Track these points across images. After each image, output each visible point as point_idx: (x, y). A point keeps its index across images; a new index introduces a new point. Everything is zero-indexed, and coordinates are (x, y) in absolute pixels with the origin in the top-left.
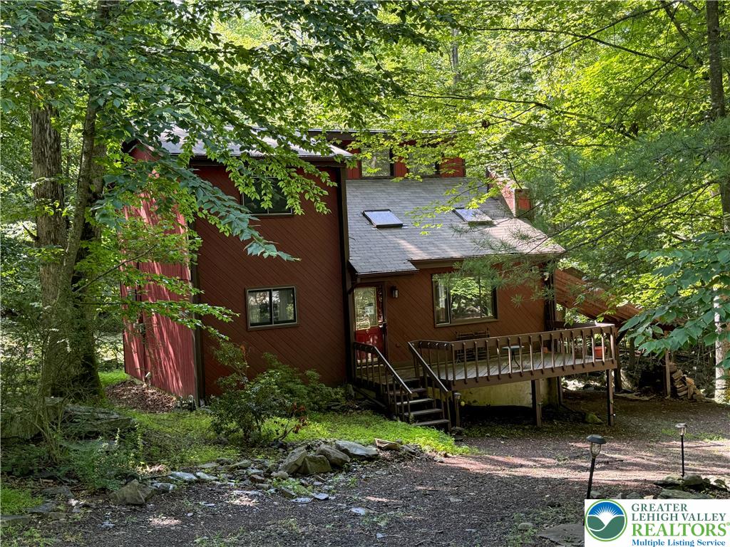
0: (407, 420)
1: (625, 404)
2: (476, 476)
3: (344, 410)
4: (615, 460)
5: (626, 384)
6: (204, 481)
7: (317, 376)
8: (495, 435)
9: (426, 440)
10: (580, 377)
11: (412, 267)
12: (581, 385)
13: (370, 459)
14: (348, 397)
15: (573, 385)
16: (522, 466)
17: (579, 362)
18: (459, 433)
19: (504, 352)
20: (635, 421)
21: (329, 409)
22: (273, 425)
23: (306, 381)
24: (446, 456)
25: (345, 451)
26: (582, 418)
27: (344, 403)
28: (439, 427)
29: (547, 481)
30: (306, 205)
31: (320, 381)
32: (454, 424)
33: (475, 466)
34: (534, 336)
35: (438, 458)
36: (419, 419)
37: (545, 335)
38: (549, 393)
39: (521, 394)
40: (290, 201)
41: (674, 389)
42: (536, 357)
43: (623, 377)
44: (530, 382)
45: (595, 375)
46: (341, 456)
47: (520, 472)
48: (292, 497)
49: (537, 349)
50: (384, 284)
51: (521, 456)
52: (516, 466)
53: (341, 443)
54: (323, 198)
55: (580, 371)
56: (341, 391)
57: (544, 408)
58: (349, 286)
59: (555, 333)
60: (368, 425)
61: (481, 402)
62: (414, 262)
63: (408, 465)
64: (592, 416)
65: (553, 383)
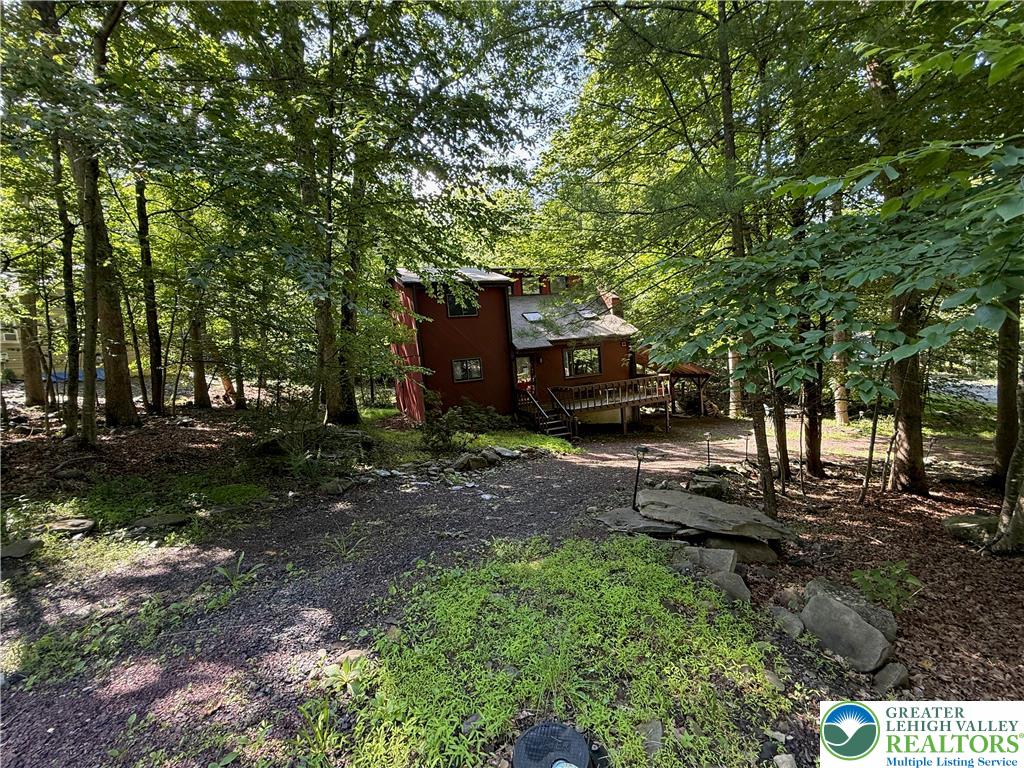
0: (545, 433)
1: (677, 420)
2: (579, 467)
3: (510, 429)
4: (668, 454)
5: (678, 409)
6: (395, 476)
7: (494, 409)
8: (598, 440)
9: (552, 446)
10: (653, 406)
11: (550, 344)
12: (653, 410)
13: (513, 458)
14: (513, 420)
15: (649, 411)
16: (611, 460)
17: (649, 397)
18: (577, 440)
19: (604, 393)
20: (683, 430)
21: (500, 428)
22: (457, 438)
23: (487, 413)
24: (564, 455)
25: (499, 454)
26: (651, 429)
27: (510, 424)
28: (562, 437)
29: (622, 469)
30: (467, 302)
31: (496, 412)
32: (574, 435)
33: (577, 460)
34: (622, 382)
35: (559, 456)
36: (552, 433)
37: (629, 382)
38: (633, 416)
39: (615, 416)
40: (457, 300)
41: (706, 411)
42: (623, 395)
43: (677, 406)
44: (619, 410)
45: (662, 404)
46: (495, 457)
47: (608, 464)
48: (450, 486)
49: (624, 391)
50: (534, 354)
51: (612, 453)
52: (607, 459)
53: (498, 449)
54: (477, 298)
55: (650, 402)
56: (509, 417)
57: (628, 425)
58: (513, 356)
59: (634, 381)
60: (521, 437)
61: (593, 422)
62: (550, 341)
63: (539, 461)
64: (657, 428)
65: (635, 409)
